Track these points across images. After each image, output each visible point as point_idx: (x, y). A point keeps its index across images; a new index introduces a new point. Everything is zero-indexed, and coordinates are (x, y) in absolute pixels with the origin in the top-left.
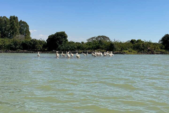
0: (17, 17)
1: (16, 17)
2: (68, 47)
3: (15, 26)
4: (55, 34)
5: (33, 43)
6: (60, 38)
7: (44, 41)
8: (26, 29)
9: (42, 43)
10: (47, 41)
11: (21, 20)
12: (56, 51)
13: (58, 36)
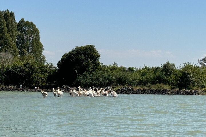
0: (12, 14)
1: (11, 12)
2: (98, 79)
3: (5, 33)
4: (74, 51)
5: (28, 69)
6: (81, 60)
7: (52, 66)
8: (32, 38)
9: (46, 70)
10: (58, 65)
11: (23, 20)
12: (69, 87)
13: (77, 55)
